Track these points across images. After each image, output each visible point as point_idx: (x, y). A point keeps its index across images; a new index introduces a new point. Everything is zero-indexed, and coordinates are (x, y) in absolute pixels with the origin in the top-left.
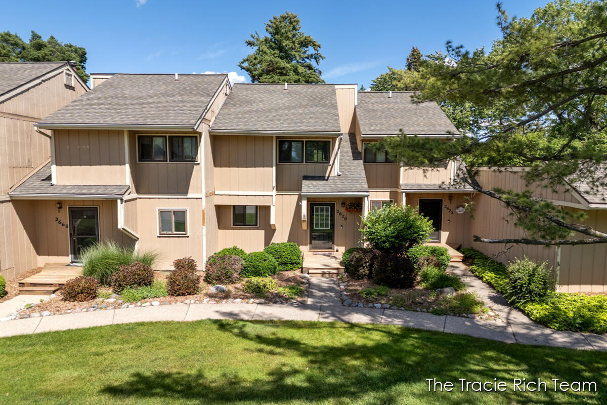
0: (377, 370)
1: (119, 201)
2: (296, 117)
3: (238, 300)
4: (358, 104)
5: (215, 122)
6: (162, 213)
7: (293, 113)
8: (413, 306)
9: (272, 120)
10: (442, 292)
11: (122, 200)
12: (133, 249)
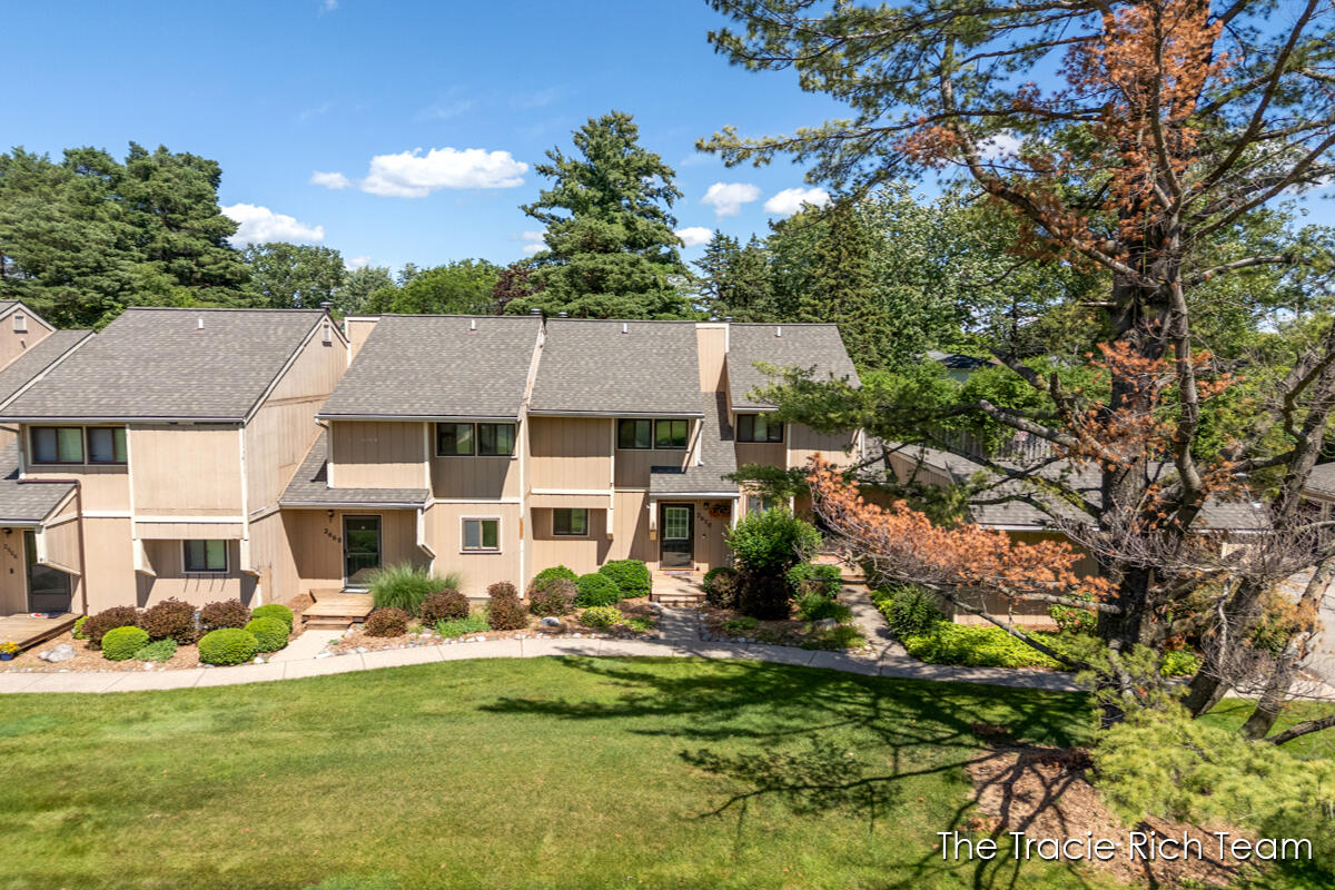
0: (728, 695)
1: (419, 511)
2: (641, 387)
3: (577, 635)
4: (731, 349)
5: (534, 398)
6: (467, 522)
7: (637, 381)
8: (784, 640)
9: (609, 393)
10: (819, 624)
11: (422, 509)
12: (427, 569)
